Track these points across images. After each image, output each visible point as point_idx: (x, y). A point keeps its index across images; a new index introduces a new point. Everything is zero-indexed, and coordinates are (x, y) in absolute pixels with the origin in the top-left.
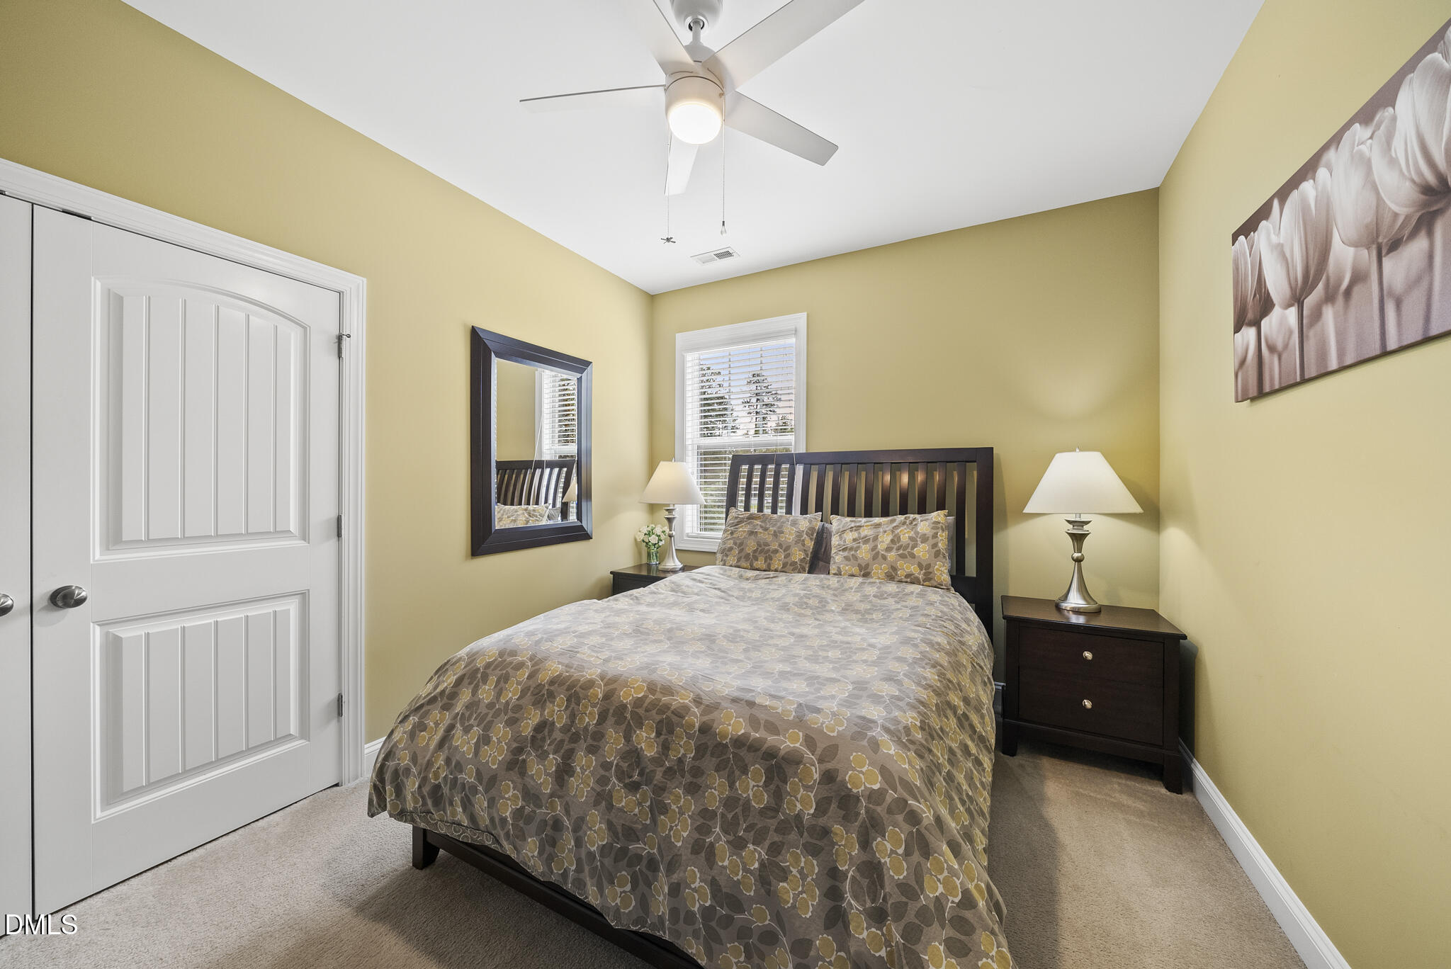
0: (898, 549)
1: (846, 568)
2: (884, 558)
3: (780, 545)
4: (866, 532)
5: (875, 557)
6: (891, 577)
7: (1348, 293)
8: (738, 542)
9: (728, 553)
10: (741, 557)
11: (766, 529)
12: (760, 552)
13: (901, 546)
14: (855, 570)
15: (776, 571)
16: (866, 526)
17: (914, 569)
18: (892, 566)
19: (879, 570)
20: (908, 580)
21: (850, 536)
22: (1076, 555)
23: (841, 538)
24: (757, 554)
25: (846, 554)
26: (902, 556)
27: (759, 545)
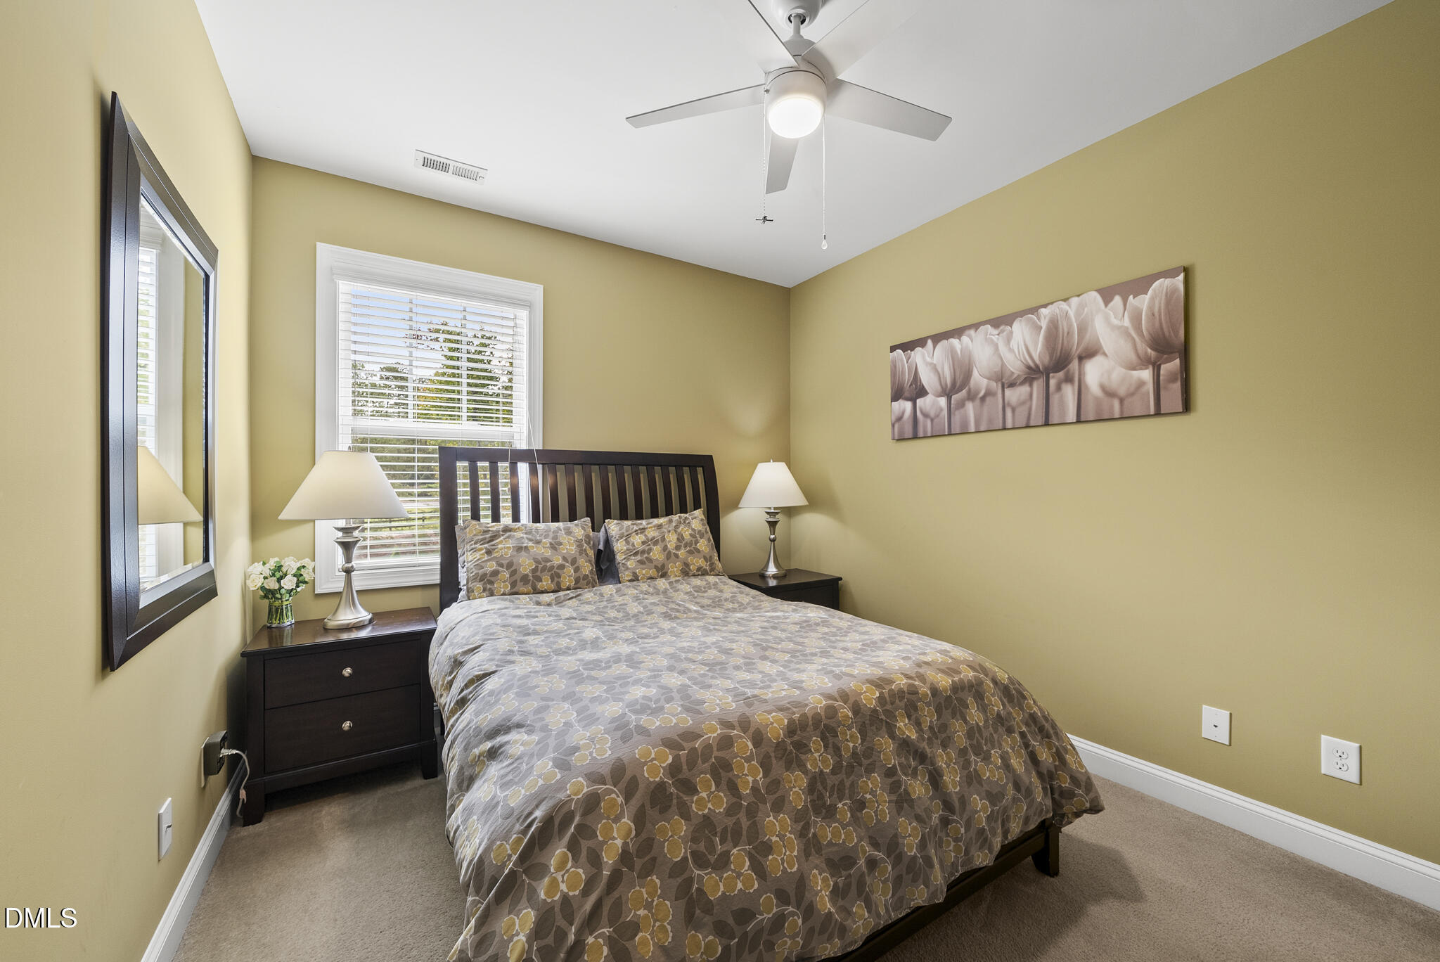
0: (685, 546)
1: (643, 572)
2: (677, 556)
3: (564, 559)
4: (652, 533)
5: (668, 556)
6: (686, 573)
7: (983, 399)
8: (505, 562)
9: (492, 579)
10: (516, 581)
11: (538, 542)
12: (543, 570)
13: (687, 543)
14: (652, 572)
15: (568, 589)
16: (650, 528)
17: (702, 563)
18: (685, 563)
19: (674, 568)
20: (700, 573)
21: (637, 540)
22: (772, 537)
23: (627, 542)
24: (538, 574)
25: (639, 558)
26: (690, 552)
27: (537, 561)
